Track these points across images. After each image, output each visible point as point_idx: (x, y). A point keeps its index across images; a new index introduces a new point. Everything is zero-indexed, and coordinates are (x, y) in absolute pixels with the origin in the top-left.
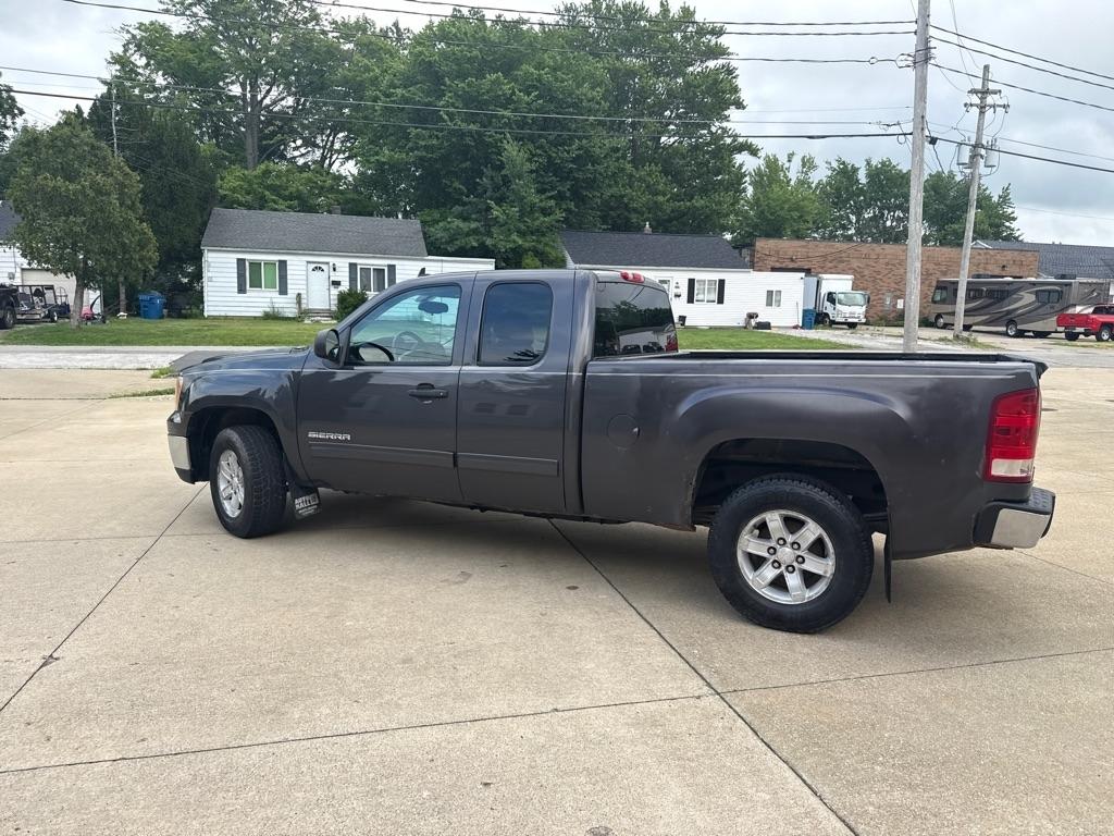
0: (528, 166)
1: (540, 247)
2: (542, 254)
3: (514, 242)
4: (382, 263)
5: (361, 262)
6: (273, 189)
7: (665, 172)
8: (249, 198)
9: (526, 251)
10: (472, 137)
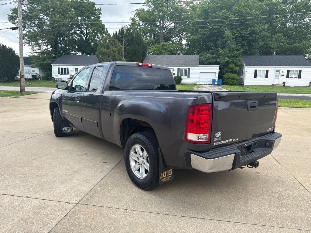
0: (232, 37)
1: (235, 61)
2: (236, 63)
3: (226, 60)
4: (186, 68)
5: (181, 68)
6: (165, 49)
7: (285, 35)
8: (158, 52)
9: (230, 62)
10: (217, 30)
